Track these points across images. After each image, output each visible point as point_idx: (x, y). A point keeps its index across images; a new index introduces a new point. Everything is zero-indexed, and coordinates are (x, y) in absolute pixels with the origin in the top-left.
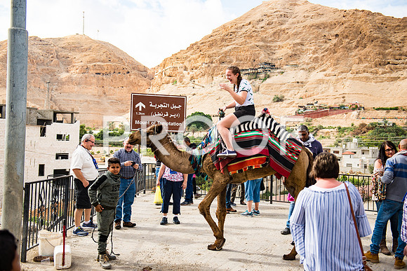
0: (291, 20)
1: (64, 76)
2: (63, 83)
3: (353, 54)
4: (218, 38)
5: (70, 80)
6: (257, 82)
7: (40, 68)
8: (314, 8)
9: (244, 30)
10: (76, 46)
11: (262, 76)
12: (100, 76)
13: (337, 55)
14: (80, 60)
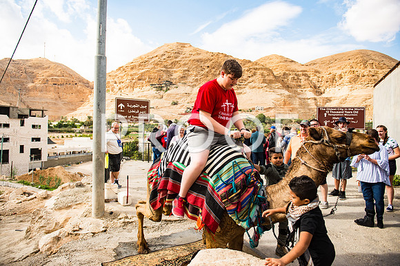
0: (182, 56)
1: (30, 85)
2: (30, 90)
4: (137, 64)
5: (35, 88)
6: (162, 93)
7: (13, 80)
8: (195, 50)
9: (153, 60)
10: (39, 65)
11: (165, 89)
12: (56, 86)
14: (42, 75)
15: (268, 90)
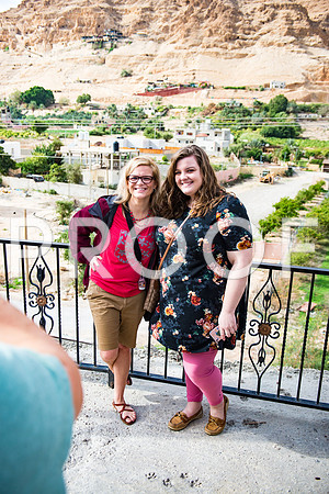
3: (204, 25)
6: (103, 53)
11: (108, 45)
13: (188, 25)
15: (296, 48)
